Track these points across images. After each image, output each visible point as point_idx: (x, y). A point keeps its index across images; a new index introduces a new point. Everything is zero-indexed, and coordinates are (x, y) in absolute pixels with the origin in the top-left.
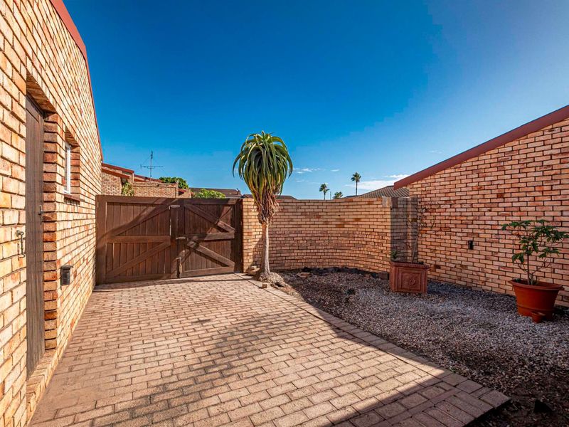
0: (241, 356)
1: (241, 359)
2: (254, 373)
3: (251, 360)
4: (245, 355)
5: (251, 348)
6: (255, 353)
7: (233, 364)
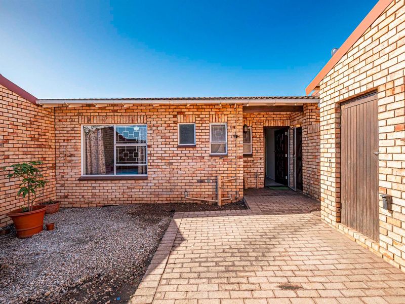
0: (254, 240)
1: (254, 238)
2: (250, 231)
3: (250, 237)
4: (251, 240)
5: (247, 243)
6: (245, 240)
7: (260, 237)
